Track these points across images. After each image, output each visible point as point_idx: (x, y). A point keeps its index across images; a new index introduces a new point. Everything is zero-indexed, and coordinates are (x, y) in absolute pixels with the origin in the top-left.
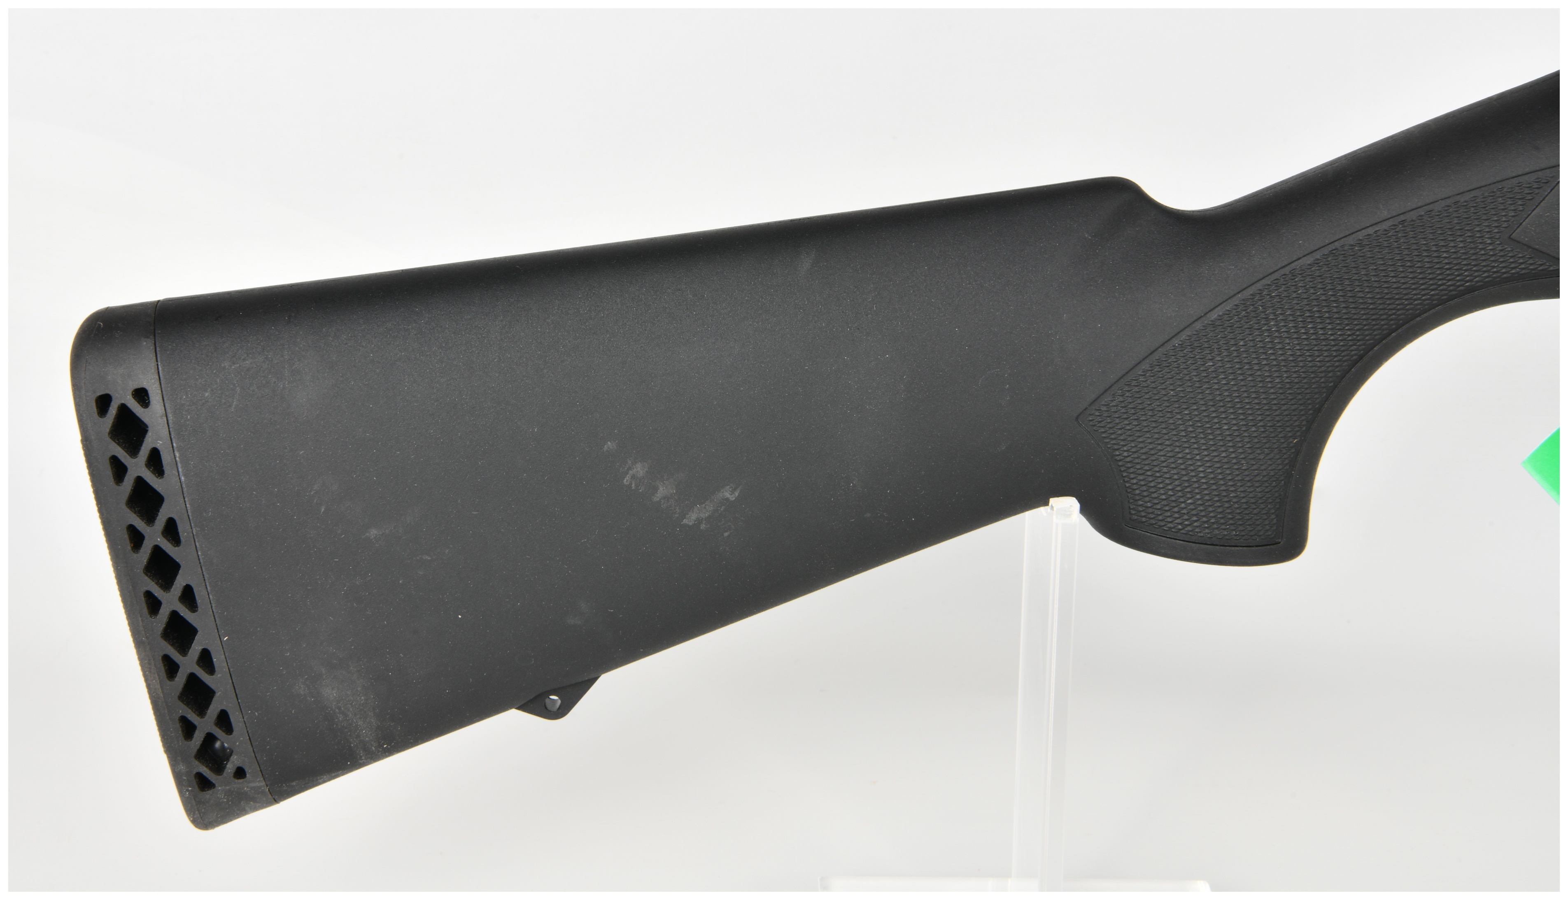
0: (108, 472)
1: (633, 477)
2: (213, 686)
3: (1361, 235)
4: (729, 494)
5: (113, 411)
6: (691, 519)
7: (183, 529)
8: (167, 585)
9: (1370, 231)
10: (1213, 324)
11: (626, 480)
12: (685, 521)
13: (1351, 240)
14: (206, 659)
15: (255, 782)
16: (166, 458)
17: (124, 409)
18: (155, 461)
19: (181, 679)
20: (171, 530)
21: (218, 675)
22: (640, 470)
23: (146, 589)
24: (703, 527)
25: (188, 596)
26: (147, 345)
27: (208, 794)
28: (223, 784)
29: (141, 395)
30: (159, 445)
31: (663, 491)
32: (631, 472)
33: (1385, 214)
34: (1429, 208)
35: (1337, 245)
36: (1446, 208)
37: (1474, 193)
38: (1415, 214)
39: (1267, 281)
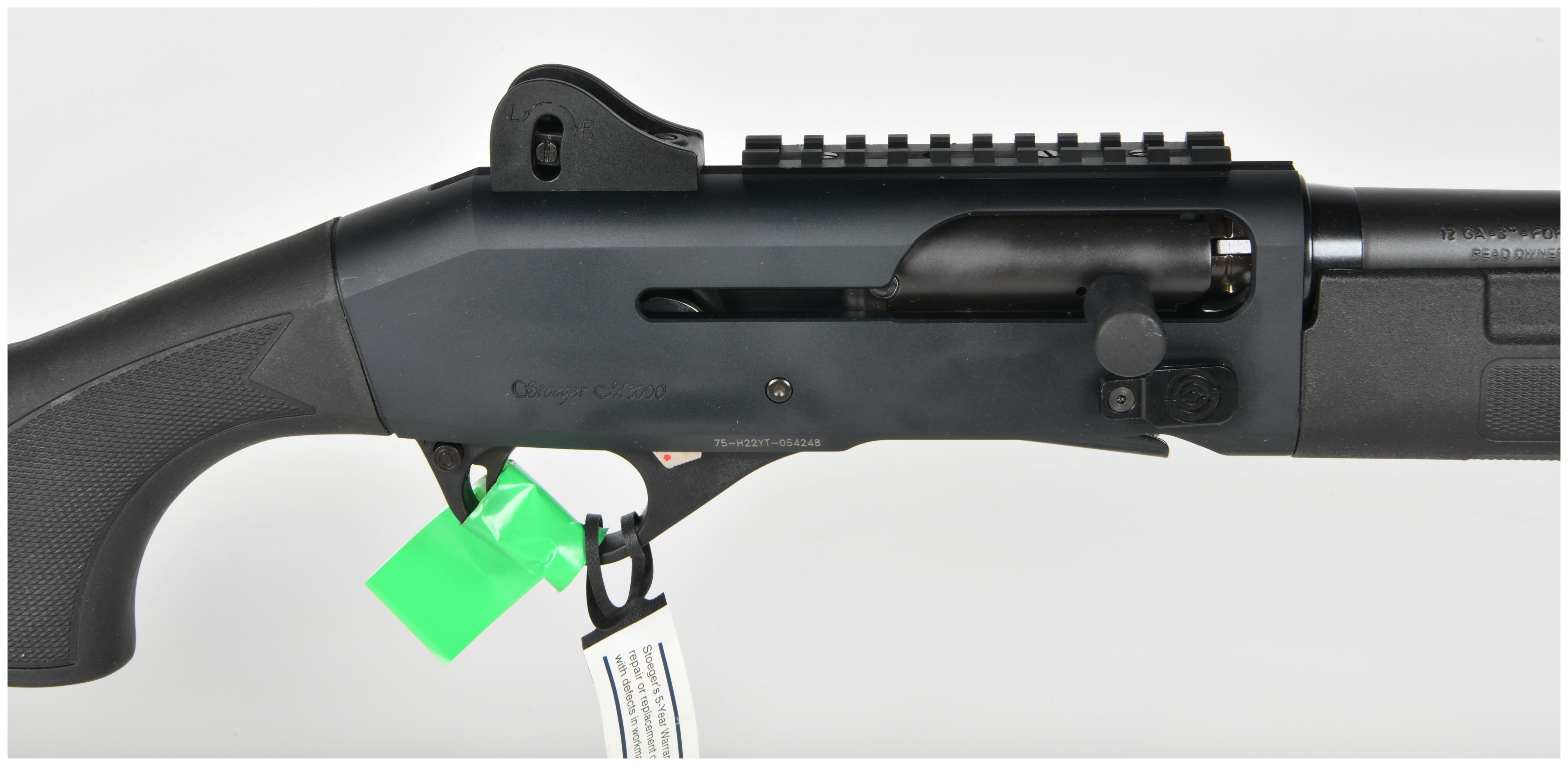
3: (115, 374)
9: (124, 370)
13: (107, 379)
33: (136, 355)
34: (175, 350)
35: (96, 383)
36: (189, 350)
37: (212, 338)
38: (162, 355)
39: (34, 416)
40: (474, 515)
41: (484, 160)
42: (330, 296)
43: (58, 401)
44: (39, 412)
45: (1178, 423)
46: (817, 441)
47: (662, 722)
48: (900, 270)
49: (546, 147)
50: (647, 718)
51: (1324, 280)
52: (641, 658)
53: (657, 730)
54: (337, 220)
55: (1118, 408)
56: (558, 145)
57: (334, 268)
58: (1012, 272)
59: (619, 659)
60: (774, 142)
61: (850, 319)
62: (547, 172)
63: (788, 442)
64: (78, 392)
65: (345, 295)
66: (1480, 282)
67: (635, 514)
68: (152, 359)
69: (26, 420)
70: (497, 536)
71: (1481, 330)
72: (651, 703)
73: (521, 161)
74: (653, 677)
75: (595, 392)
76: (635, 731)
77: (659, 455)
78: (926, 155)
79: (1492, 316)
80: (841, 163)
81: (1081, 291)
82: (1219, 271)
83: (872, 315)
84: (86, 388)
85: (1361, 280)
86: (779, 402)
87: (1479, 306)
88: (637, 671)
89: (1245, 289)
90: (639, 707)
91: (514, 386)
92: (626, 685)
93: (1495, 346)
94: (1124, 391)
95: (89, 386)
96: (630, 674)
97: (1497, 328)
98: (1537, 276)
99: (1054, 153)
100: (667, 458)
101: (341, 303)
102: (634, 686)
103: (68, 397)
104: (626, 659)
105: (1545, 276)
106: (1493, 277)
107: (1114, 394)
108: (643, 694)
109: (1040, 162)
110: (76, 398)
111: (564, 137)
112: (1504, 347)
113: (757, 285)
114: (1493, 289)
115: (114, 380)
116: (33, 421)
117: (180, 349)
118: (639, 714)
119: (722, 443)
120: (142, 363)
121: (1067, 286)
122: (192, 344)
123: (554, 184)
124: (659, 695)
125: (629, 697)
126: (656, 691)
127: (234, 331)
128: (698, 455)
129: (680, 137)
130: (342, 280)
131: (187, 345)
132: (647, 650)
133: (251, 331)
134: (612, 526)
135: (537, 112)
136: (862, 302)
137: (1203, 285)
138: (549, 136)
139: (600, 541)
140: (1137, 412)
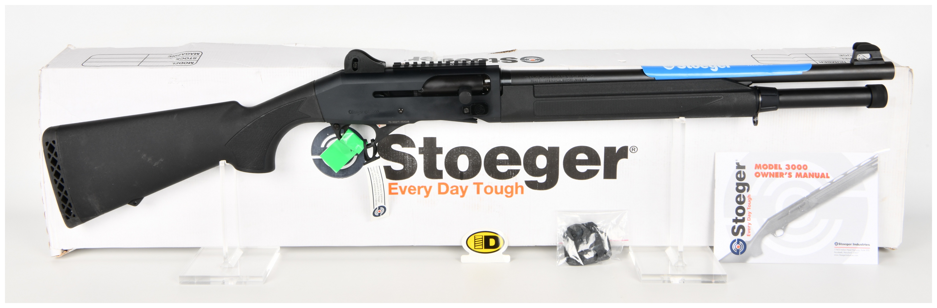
0: (47, 156)
1: (144, 157)
2: (68, 198)
3: (273, 111)
4: (162, 160)
5: (49, 145)
6: (155, 165)
7: (61, 167)
8: (58, 178)
9: (274, 110)
10: (248, 127)
11: (142, 157)
12: (154, 165)
13: (271, 112)
14: (66, 193)
15: (77, 218)
16: (58, 153)
17: (51, 145)
18: (56, 154)
19: (62, 196)
20: (59, 167)
21: (68, 196)
22: (145, 155)
23: (54, 179)
24: (157, 166)
25: (62, 180)
26: (56, 132)
27: (68, 220)
28: (71, 218)
29: (54, 142)
30: (57, 151)
31: (149, 159)
32: (143, 156)
34: (284, 106)
35: (269, 112)
36: (287, 105)
37: (291, 103)
38: (282, 107)
39: (257, 119)
40: (341, 139)
41: (344, 69)
42: (314, 94)
43: (262, 116)
44: (258, 118)
45: (477, 115)
46: (409, 121)
47: (380, 182)
48: (423, 87)
49: (355, 64)
50: (377, 181)
51: (504, 87)
52: (375, 168)
53: (379, 184)
54: (314, 81)
55: (465, 112)
56: (357, 64)
57: (314, 89)
58: (445, 87)
59: (371, 168)
60: (400, 63)
61: (414, 97)
62: (355, 69)
63: (402, 122)
64: (266, 114)
65: (317, 94)
66: (532, 86)
67: (373, 139)
68: (280, 107)
69: (256, 120)
70: (346, 143)
71: (533, 95)
72: (378, 178)
73: (350, 67)
74: (378, 172)
75: (365, 112)
76: (374, 184)
77: (378, 125)
78: (428, 65)
79: (535, 93)
80: (412, 67)
81: (458, 90)
82: (485, 86)
83: (418, 96)
84: (267, 113)
85: (510, 86)
86: (401, 113)
87: (532, 91)
88: (374, 171)
89: (490, 89)
90: (375, 179)
91: (349, 111)
92: (372, 174)
93: (535, 99)
94: (467, 109)
95: (268, 113)
96: (373, 171)
97: (536, 95)
98: (543, 85)
99: (453, 64)
100: (379, 126)
101: (316, 96)
102: (374, 174)
103: (264, 115)
104: (372, 169)
105: (544, 85)
106: (535, 85)
107: (465, 109)
108: (376, 176)
109: (450, 66)
110: (265, 116)
111: (358, 63)
112: (537, 98)
113: (396, 90)
114: (535, 88)
115: (272, 112)
116: (257, 120)
117: (285, 105)
118: (375, 180)
119: (390, 122)
120: (278, 108)
121: (455, 90)
122: (287, 104)
123: (357, 72)
124: (379, 176)
125: (373, 176)
126: (378, 176)
127: (295, 102)
128: (385, 125)
129: (381, 63)
130: (316, 91)
131: (286, 105)
132: (376, 167)
133: (298, 101)
134: (369, 142)
135: (353, 58)
136: (417, 94)
137: (482, 89)
138: (356, 62)
139: (367, 144)
140: (469, 113)
